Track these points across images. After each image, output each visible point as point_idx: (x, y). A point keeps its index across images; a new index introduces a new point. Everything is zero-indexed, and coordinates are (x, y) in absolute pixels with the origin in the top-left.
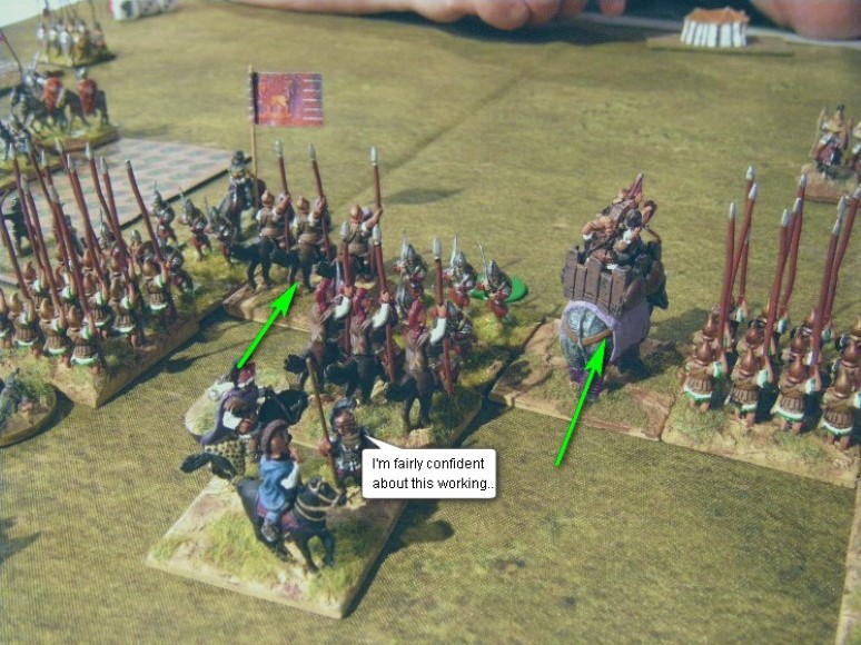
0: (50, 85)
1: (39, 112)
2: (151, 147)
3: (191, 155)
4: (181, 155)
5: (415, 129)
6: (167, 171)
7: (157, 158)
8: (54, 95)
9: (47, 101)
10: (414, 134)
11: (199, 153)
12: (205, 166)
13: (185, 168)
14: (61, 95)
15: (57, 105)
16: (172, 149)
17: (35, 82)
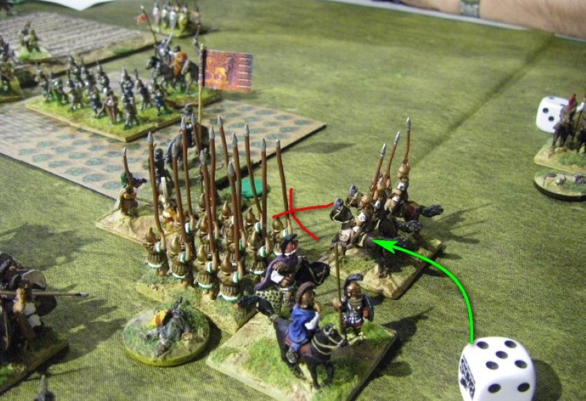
0: (179, 57)
1: (168, 76)
2: (249, 109)
3: (278, 118)
4: (271, 118)
5: (446, 114)
6: (263, 131)
7: (255, 119)
8: (182, 64)
9: (175, 68)
10: (446, 118)
11: (286, 118)
12: (292, 129)
13: (276, 130)
14: (186, 65)
15: (182, 73)
16: (264, 112)
17: (167, 53)
